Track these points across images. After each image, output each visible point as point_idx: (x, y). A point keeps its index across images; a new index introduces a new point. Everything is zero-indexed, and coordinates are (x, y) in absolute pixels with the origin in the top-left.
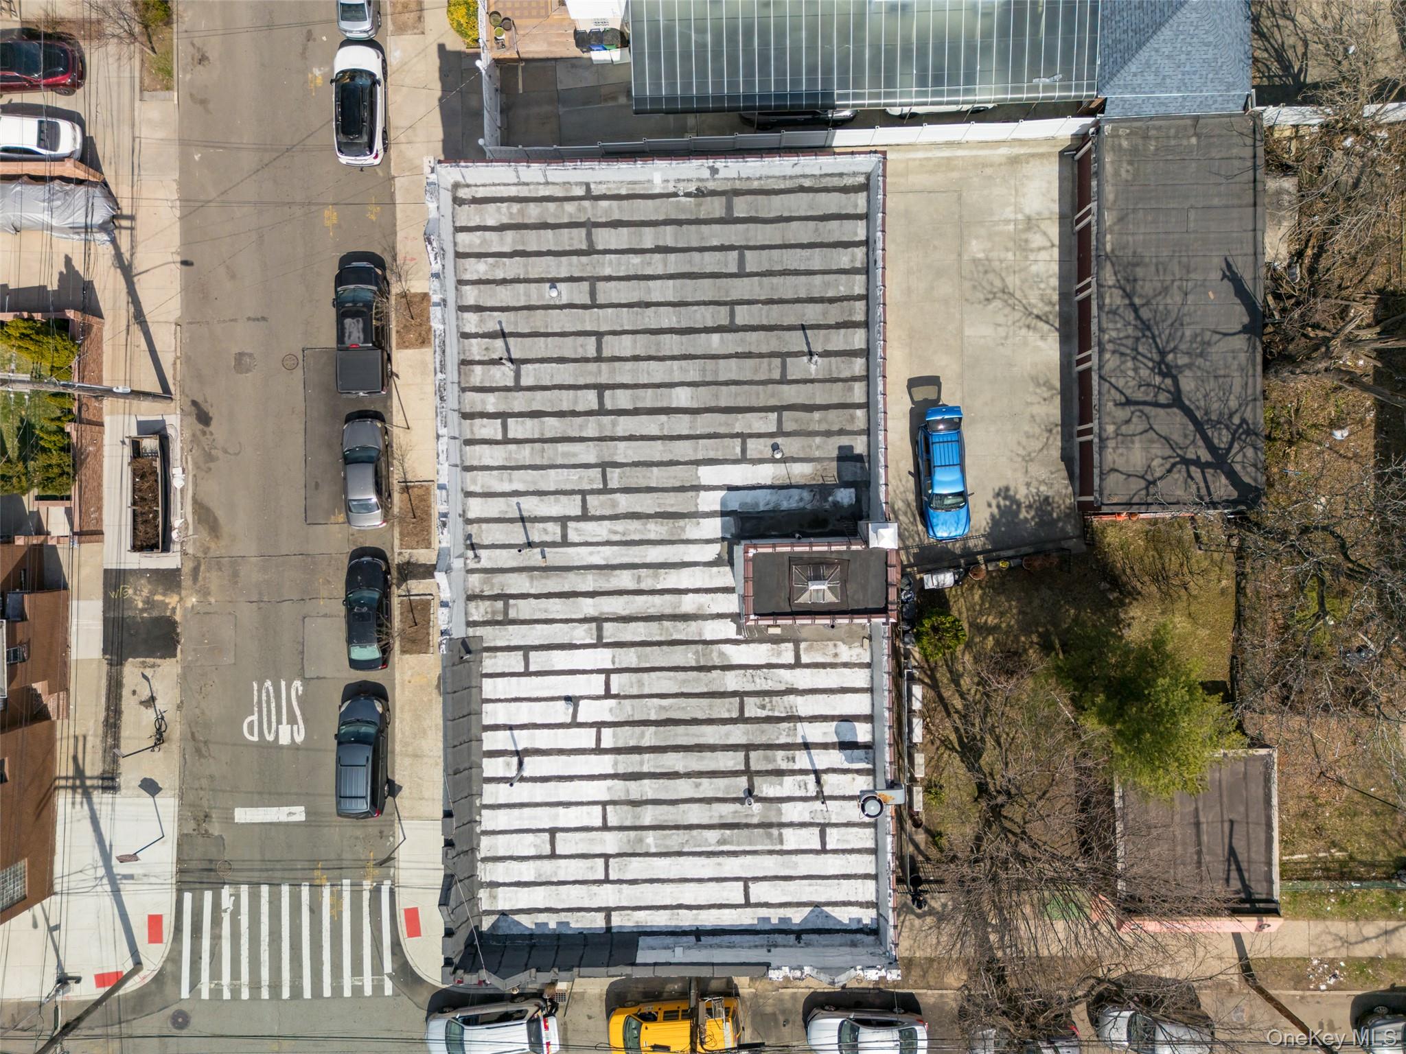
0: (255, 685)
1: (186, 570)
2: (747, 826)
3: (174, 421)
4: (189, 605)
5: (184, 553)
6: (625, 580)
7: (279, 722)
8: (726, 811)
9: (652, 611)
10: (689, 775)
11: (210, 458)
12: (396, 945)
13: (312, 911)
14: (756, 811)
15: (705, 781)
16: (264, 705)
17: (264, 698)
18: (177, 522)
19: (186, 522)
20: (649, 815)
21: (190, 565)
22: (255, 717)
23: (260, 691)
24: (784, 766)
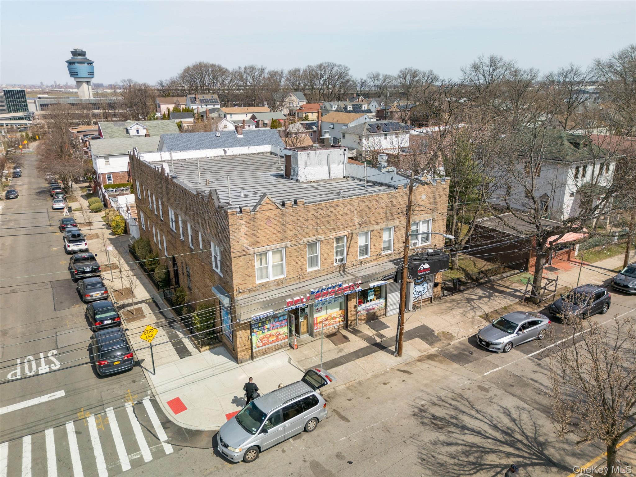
0: (19, 360)
7: (38, 367)
12: (166, 423)
13: (78, 433)
16: (26, 364)
17: (26, 362)
22: (18, 371)
23: (22, 361)
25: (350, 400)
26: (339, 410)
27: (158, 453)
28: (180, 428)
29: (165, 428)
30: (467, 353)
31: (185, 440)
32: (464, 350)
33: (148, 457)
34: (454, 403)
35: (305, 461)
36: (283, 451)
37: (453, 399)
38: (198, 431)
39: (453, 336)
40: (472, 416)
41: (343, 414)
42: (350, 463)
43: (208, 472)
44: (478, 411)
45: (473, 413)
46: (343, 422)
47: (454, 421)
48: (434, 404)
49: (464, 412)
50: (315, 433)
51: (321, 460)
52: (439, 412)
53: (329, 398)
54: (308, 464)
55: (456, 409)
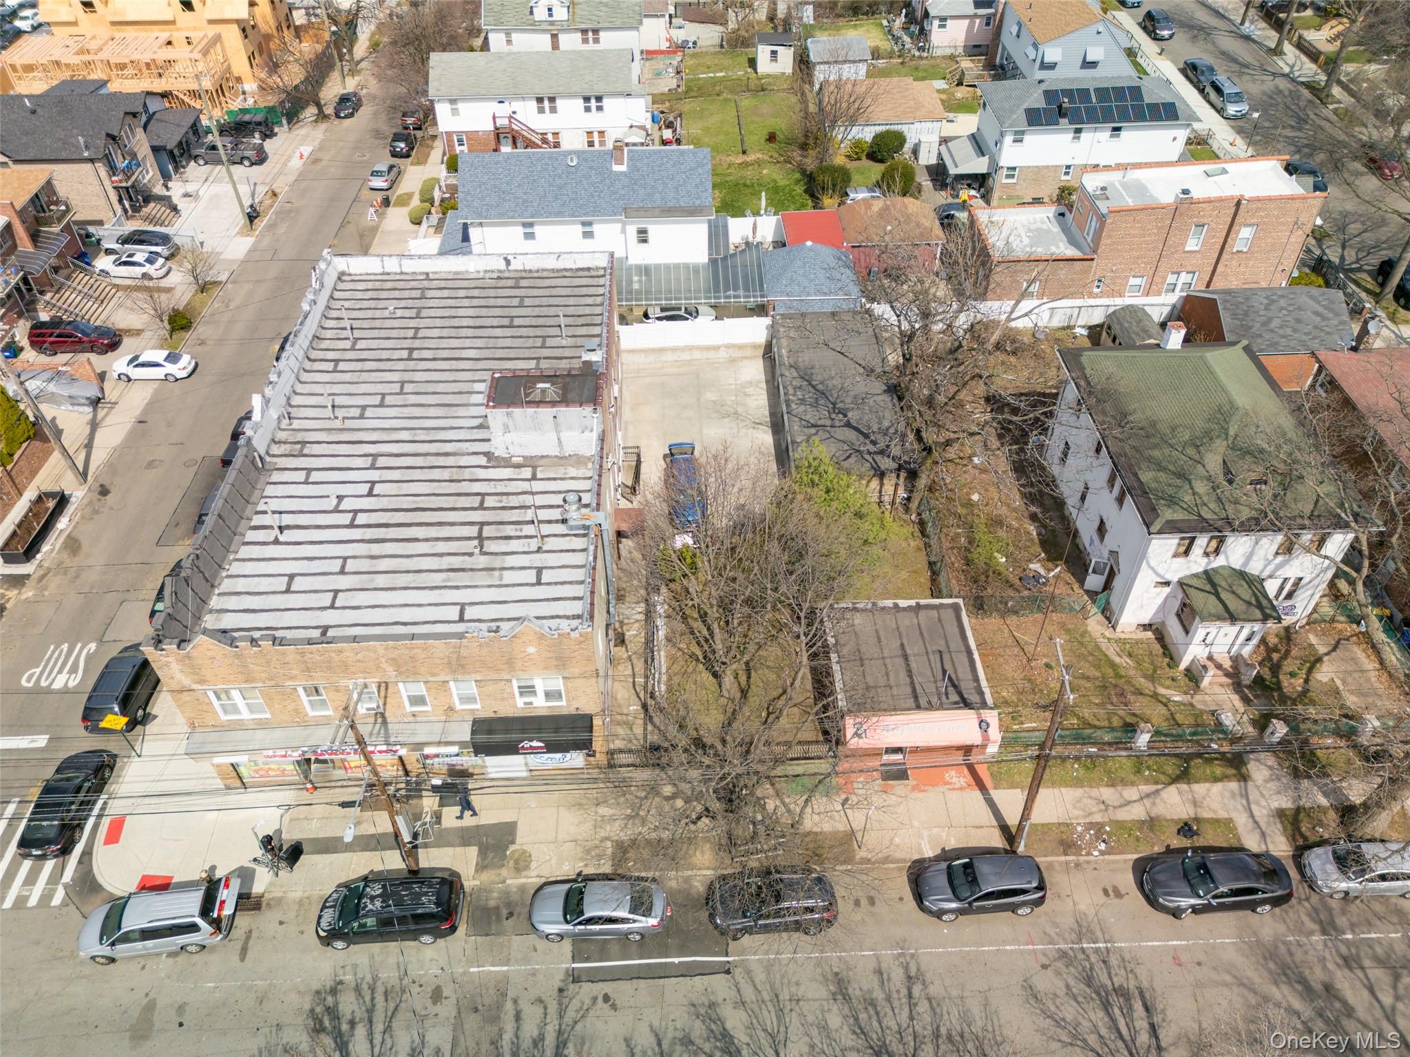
0: (52, 647)
1: (35, 576)
2: (472, 570)
3: (78, 495)
4: (24, 597)
5: (40, 566)
6: (404, 435)
7: (60, 672)
8: (456, 562)
9: (421, 451)
10: (427, 540)
11: (97, 512)
12: (85, 855)
14: (482, 561)
15: (440, 544)
16: (53, 660)
17: (56, 655)
18: (45, 548)
19: (52, 550)
20: (383, 565)
21: (41, 572)
22: (38, 670)
23: (53, 652)
24: (513, 534)
25: (281, 923)
26: (254, 935)
27: (46, 897)
28: (91, 870)
29: (80, 862)
30: (504, 912)
31: (80, 894)
32: (508, 904)
33: (33, 901)
34: (380, 998)
35: (147, 995)
36: (143, 968)
37: (386, 993)
38: (100, 886)
39: (527, 867)
40: (370, 1035)
41: (251, 943)
42: (181, 1025)
43: (61, 954)
44: (388, 1029)
45: (379, 1027)
46: (236, 958)
47: (345, 1027)
48: (357, 989)
49: (371, 1022)
50: (196, 957)
51: (162, 1002)
52: (348, 1005)
53: (268, 904)
54: (145, 1002)
55: (371, 1011)
